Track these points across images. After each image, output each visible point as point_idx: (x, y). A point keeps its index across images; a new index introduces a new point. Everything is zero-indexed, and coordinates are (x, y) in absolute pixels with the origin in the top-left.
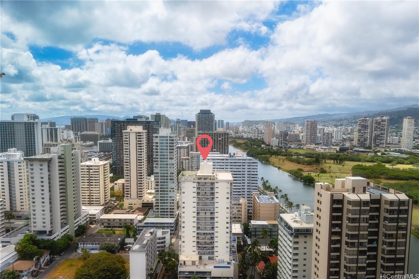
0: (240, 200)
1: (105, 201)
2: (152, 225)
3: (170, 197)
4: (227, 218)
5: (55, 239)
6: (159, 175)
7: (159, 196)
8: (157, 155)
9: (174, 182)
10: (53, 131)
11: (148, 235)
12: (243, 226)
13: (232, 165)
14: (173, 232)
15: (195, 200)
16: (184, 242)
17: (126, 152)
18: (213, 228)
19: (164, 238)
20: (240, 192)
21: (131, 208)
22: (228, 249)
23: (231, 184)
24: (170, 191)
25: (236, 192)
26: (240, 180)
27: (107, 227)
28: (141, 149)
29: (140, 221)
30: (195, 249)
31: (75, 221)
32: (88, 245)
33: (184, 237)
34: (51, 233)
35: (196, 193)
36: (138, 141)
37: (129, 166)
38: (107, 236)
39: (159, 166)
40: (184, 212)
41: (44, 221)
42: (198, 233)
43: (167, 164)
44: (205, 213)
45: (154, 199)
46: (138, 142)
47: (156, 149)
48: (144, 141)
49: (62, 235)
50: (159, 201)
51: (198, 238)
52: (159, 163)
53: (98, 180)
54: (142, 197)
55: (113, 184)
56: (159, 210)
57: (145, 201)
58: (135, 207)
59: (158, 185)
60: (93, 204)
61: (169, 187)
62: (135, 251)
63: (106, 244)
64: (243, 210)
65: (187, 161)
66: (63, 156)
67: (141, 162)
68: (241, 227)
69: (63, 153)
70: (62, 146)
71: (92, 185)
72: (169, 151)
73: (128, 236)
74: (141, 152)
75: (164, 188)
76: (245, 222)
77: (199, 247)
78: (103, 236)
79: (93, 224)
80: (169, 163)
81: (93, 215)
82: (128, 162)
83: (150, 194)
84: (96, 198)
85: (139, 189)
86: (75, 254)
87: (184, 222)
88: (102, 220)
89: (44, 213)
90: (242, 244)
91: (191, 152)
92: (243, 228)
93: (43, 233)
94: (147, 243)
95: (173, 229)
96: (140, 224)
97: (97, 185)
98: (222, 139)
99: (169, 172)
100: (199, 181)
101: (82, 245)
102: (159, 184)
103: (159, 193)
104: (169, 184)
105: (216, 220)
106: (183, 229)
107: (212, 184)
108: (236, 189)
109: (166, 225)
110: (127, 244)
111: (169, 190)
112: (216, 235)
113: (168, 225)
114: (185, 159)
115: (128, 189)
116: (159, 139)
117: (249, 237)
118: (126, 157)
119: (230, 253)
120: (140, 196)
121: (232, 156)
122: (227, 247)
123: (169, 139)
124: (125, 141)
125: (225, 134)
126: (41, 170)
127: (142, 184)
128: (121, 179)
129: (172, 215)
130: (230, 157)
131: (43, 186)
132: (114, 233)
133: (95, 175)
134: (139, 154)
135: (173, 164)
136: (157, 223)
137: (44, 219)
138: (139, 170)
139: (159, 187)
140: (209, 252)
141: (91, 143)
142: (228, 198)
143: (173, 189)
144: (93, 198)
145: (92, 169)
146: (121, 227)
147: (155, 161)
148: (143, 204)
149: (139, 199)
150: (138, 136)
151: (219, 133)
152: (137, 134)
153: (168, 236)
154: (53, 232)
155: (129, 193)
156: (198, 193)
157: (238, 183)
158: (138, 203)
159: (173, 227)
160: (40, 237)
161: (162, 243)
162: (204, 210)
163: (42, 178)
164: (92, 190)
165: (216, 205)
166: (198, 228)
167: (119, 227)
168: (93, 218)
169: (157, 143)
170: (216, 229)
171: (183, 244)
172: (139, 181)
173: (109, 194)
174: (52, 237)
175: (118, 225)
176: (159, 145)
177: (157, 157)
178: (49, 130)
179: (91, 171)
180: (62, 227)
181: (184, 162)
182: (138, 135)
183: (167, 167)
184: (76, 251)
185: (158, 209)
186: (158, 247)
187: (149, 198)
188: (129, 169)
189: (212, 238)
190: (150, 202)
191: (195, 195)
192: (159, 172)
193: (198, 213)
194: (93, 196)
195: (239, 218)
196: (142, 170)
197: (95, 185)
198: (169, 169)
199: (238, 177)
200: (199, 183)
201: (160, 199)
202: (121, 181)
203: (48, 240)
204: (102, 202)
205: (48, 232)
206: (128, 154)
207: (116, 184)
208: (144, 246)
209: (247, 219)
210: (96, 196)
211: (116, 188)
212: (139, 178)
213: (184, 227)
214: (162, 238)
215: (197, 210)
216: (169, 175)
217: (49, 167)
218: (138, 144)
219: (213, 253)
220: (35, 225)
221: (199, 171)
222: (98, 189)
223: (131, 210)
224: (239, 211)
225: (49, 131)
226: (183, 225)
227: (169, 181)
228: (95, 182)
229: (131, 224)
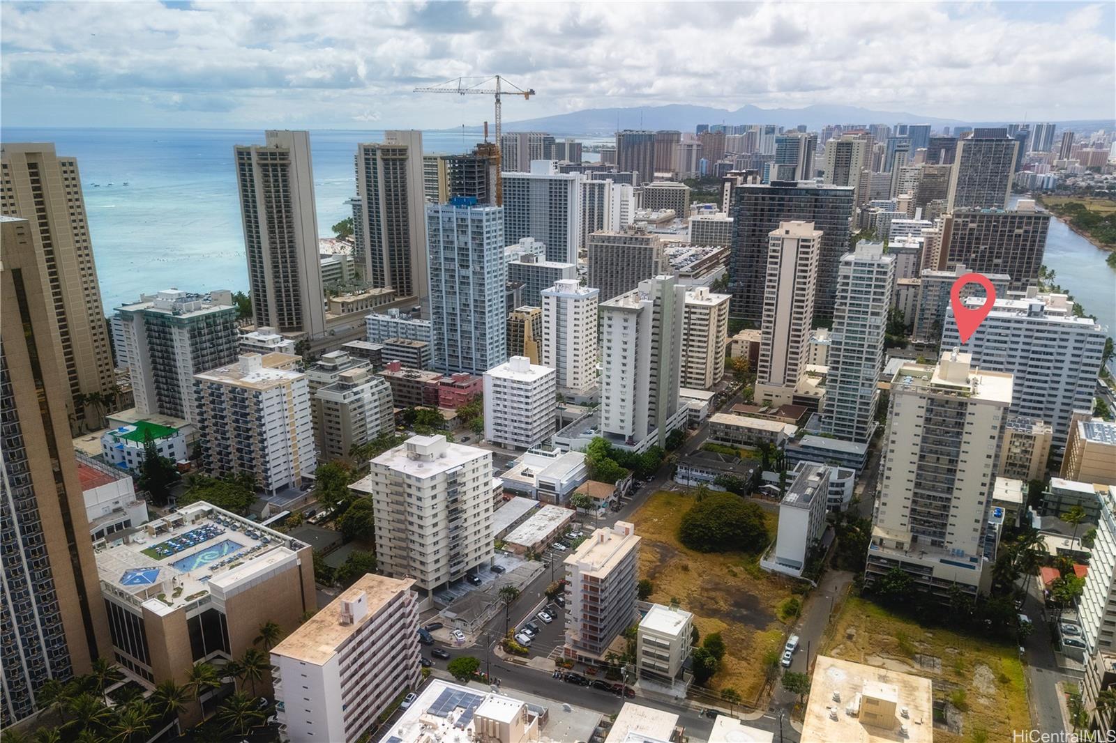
0: (1034, 427)
1: (715, 379)
2: (816, 452)
3: (861, 397)
4: (984, 475)
5: (639, 452)
6: (843, 347)
7: (837, 391)
8: (842, 304)
9: (874, 366)
11: (813, 478)
12: (1027, 488)
13: (1031, 337)
14: (860, 473)
15: (920, 431)
16: (884, 504)
17: (771, 281)
18: (950, 490)
19: (843, 485)
20: (1041, 402)
21: (768, 403)
22: (978, 535)
23: (1006, 409)
24: (863, 384)
25: (1031, 401)
26: (1047, 375)
27: (723, 439)
28: (805, 277)
29: (791, 440)
30: (906, 521)
31: (668, 422)
32: (694, 473)
33: (886, 495)
34: (632, 441)
35: (923, 419)
36: (801, 259)
37: (773, 313)
38: (727, 461)
39: (845, 328)
40: (892, 451)
41: (622, 418)
42: (915, 494)
43: (864, 326)
44: (938, 459)
45: (822, 391)
46: (799, 262)
47: (844, 291)
48: (814, 257)
49: (648, 445)
50: (836, 403)
51: (914, 502)
52: (846, 321)
53: (705, 336)
54: (794, 381)
55: (730, 340)
56: (834, 421)
57: (801, 393)
58: (777, 402)
59: (837, 369)
60: (690, 383)
61: (861, 375)
62: (790, 504)
63: (726, 475)
64: (1037, 451)
65: (912, 290)
66: (659, 302)
67: (802, 307)
68: (1022, 489)
69: (659, 294)
71: (692, 346)
72: (872, 296)
73: (767, 467)
74: (805, 283)
75: (849, 377)
76: (1037, 477)
77: (915, 519)
78: (718, 459)
79: (694, 429)
80: (868, 324)
81: (696, 411)
82: (772, 305)
83: (813, 374)
84: (697, 374)
85: (790, 364)
86: (670, 483)
87: (890, 469)
88: (714, 424)
89: (623, 404)
90: (1018, 525)
92: (1027, 492)
93: (621, 437)
94: (812, 494)
95: (861, 466)
96: (791, 447)
97: (702, 347)
98: (1026, 231)
99: (866, 344)
100: (933, 395)
101: (684, 471)
102: (840, 366)
103: (838, 385)
104: (862, 369)
105: (959, 475)
106: (885, 482)
107: (962, 405)
108: (1032, 394)
109: (846, 457)
110: (765, 482)
111: (861, 381)
112: (954, 502)
113: (851, 458)
114: (908, 285)
115: (767, 361)
116: (852, 267)
117: (1039, 514)
118: (770, 293)
119: (981, 542)
120: (790, 380)
121: (1036, 314)
122: (975, 530)
123: (875, 269)
124: (771, 257)
125: (1037, 218)
126: (625, 328)
127: (797, 354)
128: (747, 331)
129: (862, 435)
130: (1029, 316)
131: (625, 358)
132: (738, 455)
133: (700, 325)
134: (799, 287)
135: (878, 327)
136: (828, 450)
137: (622, 414)
138: (794, 324)
139: (839, 372)
140: (935, 532)
142: (993, 437)
143: (871, 380)
144: (691, 373)
145: (695, 313)
146: (750, 444)
147: (837, 317)
148: (795, 397)
149: (787, 386)
150: (802, 247)
151: (1019, 214)
152: (801, 243)
153: (849, 482)
154: (635, 439)
155: (768, 370)
156: (928, 420)
157: (1039, 381)
158: (784, 396)
159: (861, 463)
160: (616, 445)
161: (837, 493)
162: (936, 452)
163: (625, 343)
164: (692, 357)
165: (964, 447)
166: (918, 485)
167: (745, 443)
168: (695, 416)
169: (846, 277)
170: (956, 493)
171: (882, 508)
172: (792, 347)
173: (722, 365)
174: (634, 449)
175: (744, 438)
176: (850, 281)
177: (843, 307)
178: (588, 187)
179: (693, 316)
180: (650, 431)
181: (903, 293)
182: (804, 244)
183: (862, 332)
184: (672, 479)
185: (831, 418)
186: (830, 500)
187: (809, 385)
188: (773, 319)
189: (946, 508)
190: (811, 394)
191: (921, 422)
192: (844, 341)
193: (922, 457)
194: (692, 367)
195: (1024, 466)
196: (801, 325)
197: (699, 347)
198: (866, 336)
199: (1042, 367)
200: (932, 400)
201: (837, 397)
202: (748, 336)
203: (630, 454)
204: (709, 383)
205: (627, 438)
206: (774, 287)
207: (736, 342)
208: (807, 499)
209: (1044, 470)
210: (697, 368)
211: (736, 351)
212: (793, 341)
213: (888, 478)
214: (838, 485)
215: (921, 451)
216: (865, 349)
217: (637, 323)
218: (800, 265)
219: (942, 535)
220: (607, 422)
221: (937, 370)
222: (704, 355)
223: (769, 410)
224: (1026, 452)
225: (588, 190)
226: (887, 473)
227: (863, 362)
228: (699, 341)
229: (772, 441)
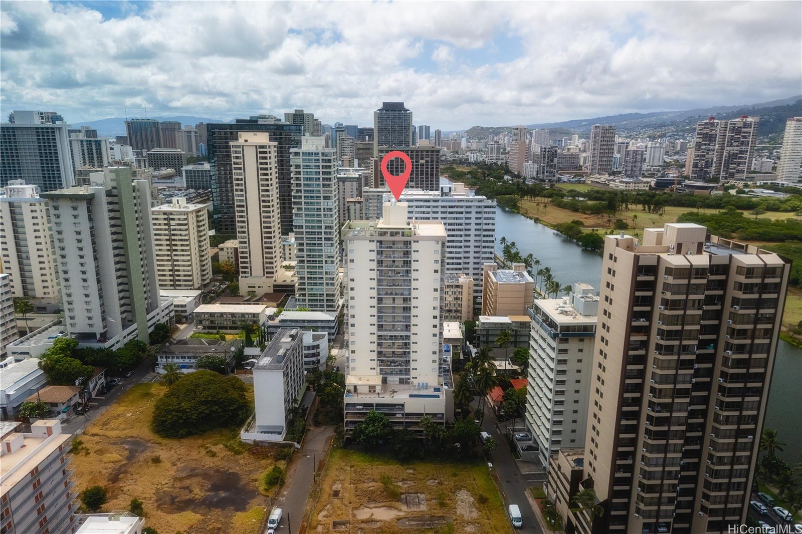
0: (459, 279)
1: (203, 280)
2: (293, 324)
3: (326, 273)
4: (434, 308)
5: (114, 349)
6: (304, 230)
7: (306, 270)
8: (298, 191)
9: (332, 245)
10: (94, 146)
11: (286, 339)
12: (463, 327)
13: (445, 212)
14: (333, 337)
15: (374, 275)
16: (353, 352)
17: (238, 185)
18: (407, 327)
19: (318, 347)
20: (460, 264)
21: (252, 294)
22: (436, 365)
23: (443, 244)
24: (326, 262)
25: (453, 264)
26: (461, 242)
27: (209, 328)
28: (267, 180)
29: (271, 318)
30: (375, 364)
31: (149, 317)
32: (175, 360)
33: (353, 342)
34: (104, 337)
35: (375, 262)
36: (261, 164)
37: (245, 214)
38: (210, 344)
39: (303, 212)
40: (352, 298)
41: (90, 315)
42: (380, 337)
43: (319, 210)
44: (394, 299)
45: (296, 279)
46: (260, 166)
47: (297, 179)
48: (273, 163)
49: (126, 340)
50: (306, 281)
51: (379, 345)
52: (303, 206)
53: (187, 240)
54: (272, 273)
55: (216, 250)
56: (307, 298)
57: (280, 282)
58: (260, 292)
59: (302, 250)
60: (180, 285)
61: (323, 254)
62: (263, 368)
63: (208, 357)
64: (465, 297)
65: (358, 205)
66: (115, 192)
67: (269, 207)
68: (460, 327)
69: (114, 184)
70: (111, 171)
71: (176, 250)
72: (321, 183)
73: (250, 343)
74: (268, 185)
75: (314, 256)
76: (468, 318)
77: (382, 361)
78: (202, 343)
79: (182, 323)
80: (322, 207)
81: (182, 306)
82: (243, 206)
83: (288, 268)
84: (185, 276)
85: (267, 258)
86: (152, 375)
87: (353, 316)
88: (199, 314)
89: (87, 299)
90: (462, 357)
91: (365, 189)
92: (464, 330)
93: (90, 336)
94: (285, 354)
95: (333, 331)
96: (271, 323)
97: (186, 251)
98: (427, 161)
99: (323, 225)
100: (381, 238)
101: (164, 360)
102: (305, 247)
103: (306, 265)
104: (323, 248)
105: (414, 312)
106: (351, 329)
107: (407, 243)
108: (453, 258)
109: (319, 324)
110: (248, 357)
111: (324, 259)
112: (413, 339)
113: (324, 324)
114: (355, 202)
115: (246, 258)
116: (301, 157)
117: (474, 346)
118: (239, 195)
119: (440, 373)
120: (269, 272)
121: (447, 194)
122: (434, 361)
123: (321, 157)
124: (235, 163)
125: (433, 152)
126: (75, 217)
127: (271, 248)
128: (232, 241)
129: (332, 306)
130: (442, 196)
131: (81, 249)
132: (223, 339)
133: (180, 230)
134: (264, 190)
135: (330, 210)
136: (304, 321)
137: (88, 310)
138: (265, 222)
139: (305, 253)
140: (401, 371)
141: (170, 171)
142: (436, 271)
143: (332, 257)
144: (179, 276)
145: (173, 219)
146: (235, 328)
147: (295, 203)
148: (275, 286)
149: (267, 277)
150: (261, 152)
151: (421, 149)
152: (259, 150)
153: (324, 344)
154: (108, 336)
155: (248, 265)
156: (380, 263)
157: (456, 247)
158: (265, 285)
159: (333, 328)
160: (83, 345)
161: (313, 355)
162: (391, 294)
163: (79, 233)
164: (178, 261)
165: (414, 284)
166: (380, 327)
167: (231, 328)
168: (182, 312)
169: (298, 166)
170: (413, 329)
171: (352, 356)
172: (266, 243)
173: (209, 268)
174: (107, 345)
175: (229, 324)
176: (301, 170)
177: (299, 194)
178: (85, 143)
179: (172, 222)
180: (124, 327)
181: (352, 207)
182: (261, 150)
183: (319, 215)
184: (154, 371)
185: (304, 295)
186: (307, 363)
187: (285, 276)
188: (245, 219)
189: (406, 345)
190: (288, 282)
191: (374, 265)
192: (304, 225)
193: (380, 300)
194: (178, 270)
195: (457, 311)
196: (270, 222)
197: (182, 250)
198: (322, 219)
199: (457, 236)
200: (381, 242)
201: (306, 276)
202: (230, 244)
203: (101, 350)
204: (197, 282)
205: (98, 336)
206: (241, 190)
207: (222, 249)
208: (279, 360)
209: (471, 314)
210: (184, 271)
211: (223, 257)
212: (266, 238)
213: (353, 325)
214: (314, 347)
215: (379, 294)
216: (323, 230)
217: (89, 211)
218: (262, 169)
219: (407, 372)
220: (72, 321)
221: (381, 220)
222: (189, 258)
223: (253, 298)
224: (457, 299)
225: (85, 146)
226: (351, 321)
227: (323, 242)
228: (182, 245)
229: (255, 322)
